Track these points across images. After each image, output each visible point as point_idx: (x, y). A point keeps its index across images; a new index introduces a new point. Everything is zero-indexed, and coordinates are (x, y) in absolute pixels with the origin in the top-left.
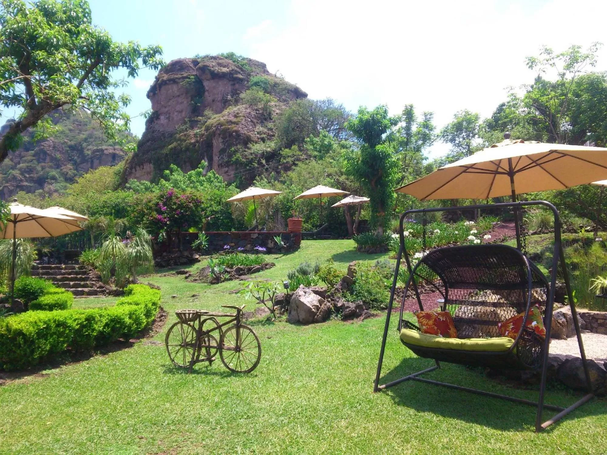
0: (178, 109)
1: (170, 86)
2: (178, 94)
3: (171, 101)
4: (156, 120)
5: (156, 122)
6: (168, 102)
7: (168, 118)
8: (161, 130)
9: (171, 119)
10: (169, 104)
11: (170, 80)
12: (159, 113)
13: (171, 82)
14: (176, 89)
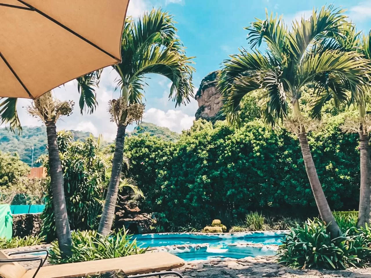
0: (216, 102)
1: (210, 88)
2: (215, 92)
3: (211, 98)
4: (203, 111)
5: (202, 112)
6: (209, 98)
7: (210, 109)
8: (206, 117)
9: (212, 109)
10: (210, 99)
11: (209, 84)
12: (204, 106)
13: (211, 86)
14: (214, 90)
